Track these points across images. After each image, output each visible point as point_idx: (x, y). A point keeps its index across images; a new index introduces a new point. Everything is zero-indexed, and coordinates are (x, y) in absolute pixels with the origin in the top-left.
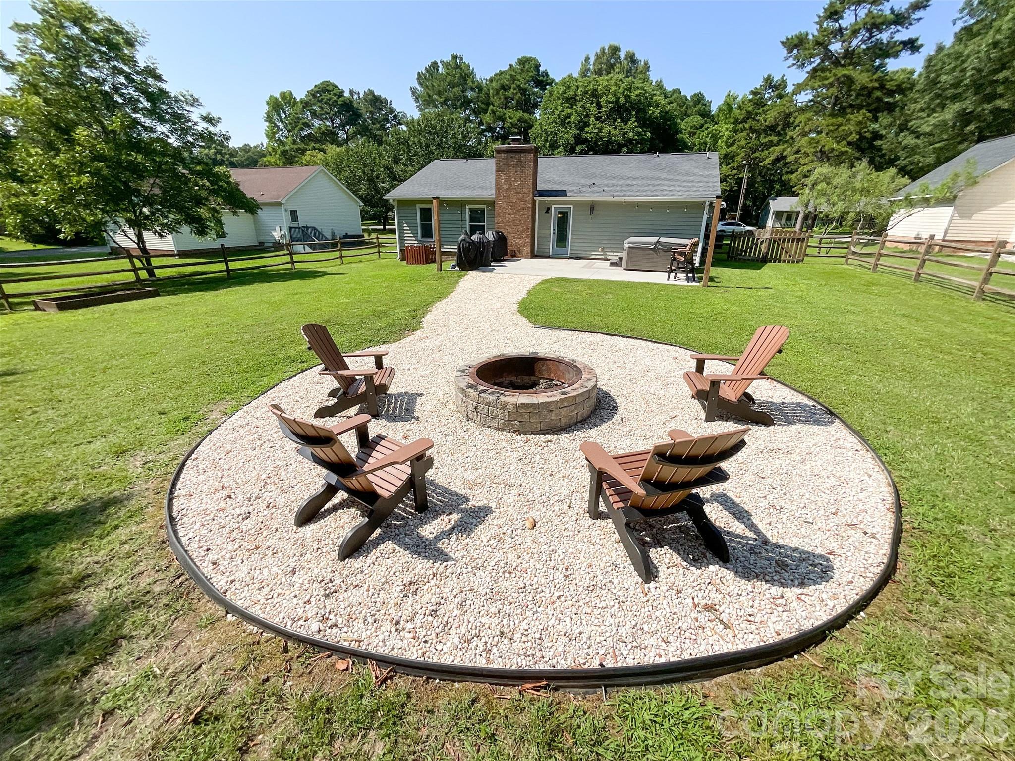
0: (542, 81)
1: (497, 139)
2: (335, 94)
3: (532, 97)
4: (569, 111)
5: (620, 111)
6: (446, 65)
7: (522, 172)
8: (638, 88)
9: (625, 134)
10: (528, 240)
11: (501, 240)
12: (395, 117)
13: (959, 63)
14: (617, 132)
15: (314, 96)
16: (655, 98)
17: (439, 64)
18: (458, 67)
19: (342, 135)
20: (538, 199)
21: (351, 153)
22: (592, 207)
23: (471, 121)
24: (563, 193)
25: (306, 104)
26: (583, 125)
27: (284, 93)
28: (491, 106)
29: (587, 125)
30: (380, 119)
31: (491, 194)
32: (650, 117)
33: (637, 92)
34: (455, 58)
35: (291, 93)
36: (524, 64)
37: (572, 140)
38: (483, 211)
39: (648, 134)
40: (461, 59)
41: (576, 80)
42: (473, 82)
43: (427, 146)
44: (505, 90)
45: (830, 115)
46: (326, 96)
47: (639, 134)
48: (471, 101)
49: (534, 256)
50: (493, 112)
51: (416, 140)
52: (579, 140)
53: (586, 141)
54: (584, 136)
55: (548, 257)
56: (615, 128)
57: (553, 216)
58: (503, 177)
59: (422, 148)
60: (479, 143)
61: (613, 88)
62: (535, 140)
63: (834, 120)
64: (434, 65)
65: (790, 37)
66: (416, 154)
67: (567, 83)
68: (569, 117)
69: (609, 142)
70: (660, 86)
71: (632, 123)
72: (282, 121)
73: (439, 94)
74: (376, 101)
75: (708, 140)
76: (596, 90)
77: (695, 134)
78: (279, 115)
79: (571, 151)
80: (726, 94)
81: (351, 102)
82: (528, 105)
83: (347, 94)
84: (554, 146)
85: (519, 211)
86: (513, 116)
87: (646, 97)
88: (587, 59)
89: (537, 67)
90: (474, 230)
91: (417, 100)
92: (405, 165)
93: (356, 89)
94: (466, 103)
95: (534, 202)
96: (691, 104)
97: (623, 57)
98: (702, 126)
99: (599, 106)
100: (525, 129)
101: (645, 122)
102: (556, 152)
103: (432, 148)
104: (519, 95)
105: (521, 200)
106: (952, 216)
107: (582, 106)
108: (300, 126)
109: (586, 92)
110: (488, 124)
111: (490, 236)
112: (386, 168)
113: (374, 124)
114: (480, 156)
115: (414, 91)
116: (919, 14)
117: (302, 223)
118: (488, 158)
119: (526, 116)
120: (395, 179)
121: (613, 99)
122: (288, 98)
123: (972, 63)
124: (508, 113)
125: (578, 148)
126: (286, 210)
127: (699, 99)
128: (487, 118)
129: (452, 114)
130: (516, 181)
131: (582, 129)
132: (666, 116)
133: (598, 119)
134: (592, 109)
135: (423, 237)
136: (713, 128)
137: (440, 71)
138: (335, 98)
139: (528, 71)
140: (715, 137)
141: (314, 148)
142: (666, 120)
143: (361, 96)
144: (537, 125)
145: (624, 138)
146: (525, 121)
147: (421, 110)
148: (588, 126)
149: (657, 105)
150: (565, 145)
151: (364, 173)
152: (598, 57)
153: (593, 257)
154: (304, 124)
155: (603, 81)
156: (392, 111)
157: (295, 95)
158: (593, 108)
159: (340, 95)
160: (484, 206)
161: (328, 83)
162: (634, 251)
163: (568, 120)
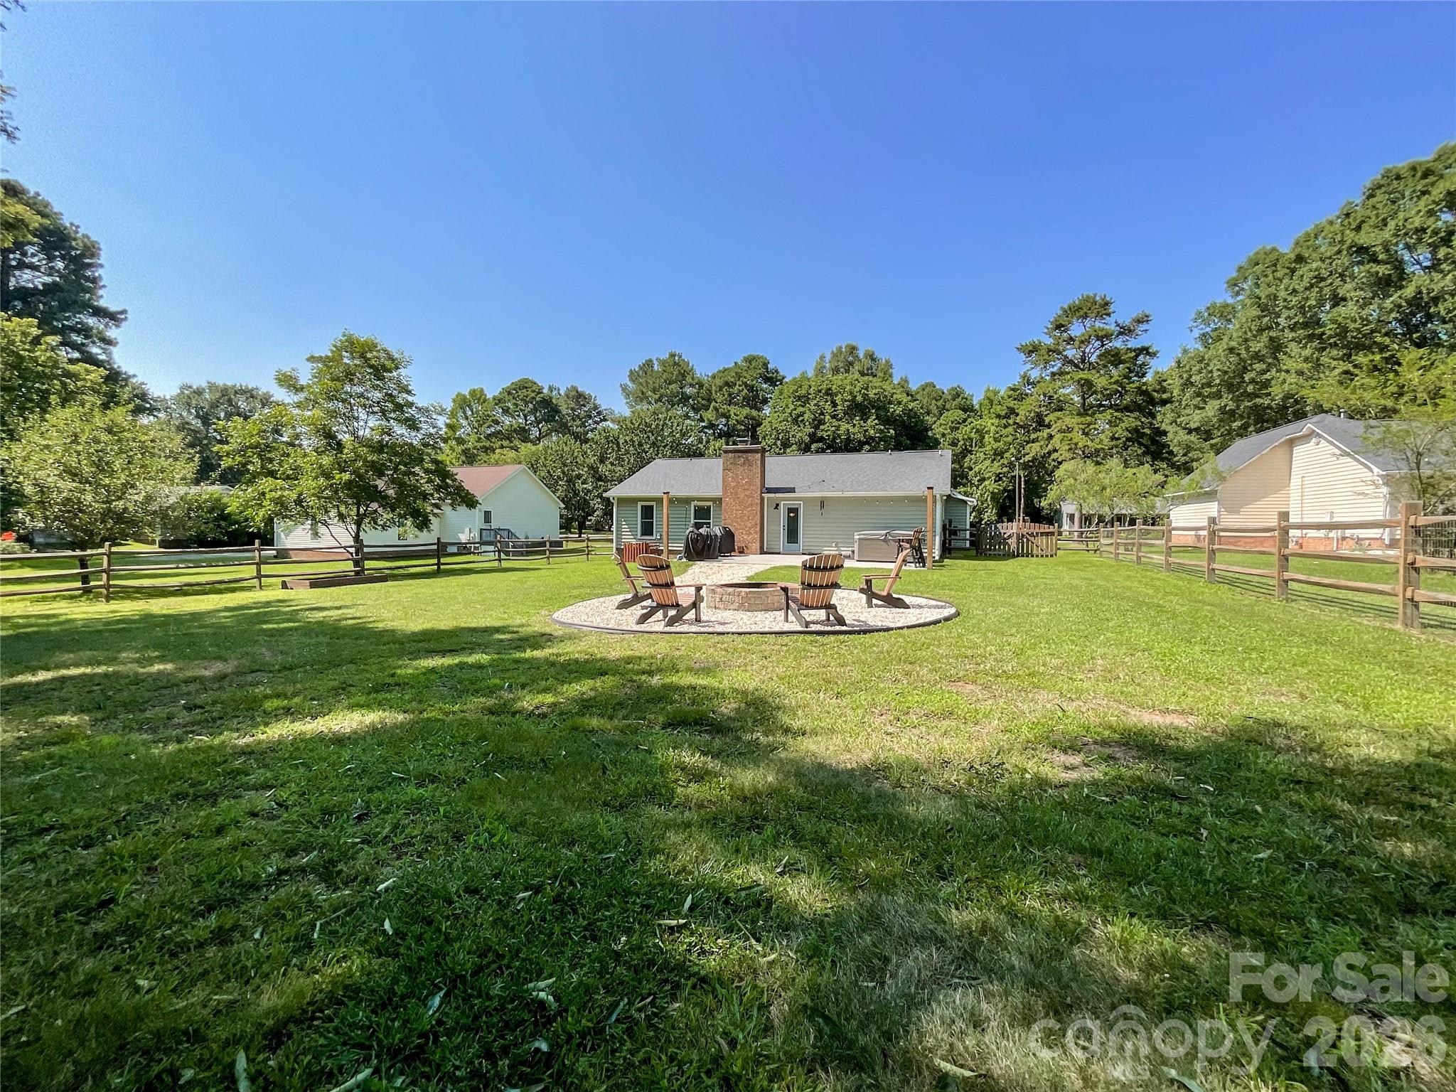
0: (772, 378)
1: (720, 436)
2: (534, 391)
3: (761, 394)
4: (801, 409)
5: (859, 409)
6: (663, 363)
7: (750, 470)
8: (876, 388)
9: (866, 431)
10: (757, 536)
11: (729, 535)
12: (599, 413)
13: (1203, 366)
14: (856, 430)
15: (509, 393)
16: (895, 396)
17: (655, 362)
18: (676, 364)
19: (535, 432)
20: (766, 496)
21: (549, 451)
22: (822, 503)
23: (689, 418)
24: (792, 490)
25: (498, 401)
26: (818, 423)
27: (474, 391)
28: (713, 403)
29: (821, 422)
30: (581, 416)
31: (719, 494)
32: (892, 414)
33: (875, 391)
34: (673, 355)
35: (482, 390)
36: (750, 362)
37: (807, 439)
38: (709, 508)
39: (892, 431)
40: (680, 357)
41: (809, 380)
42: (693, 378)
43: (640, 445)
44: (729, 386)
45: (1077, 414)
46: (522, 393)
47: (881, 432)
48: (690, 397)
49: (762, 552)
50: (716, 409)
51: (627, 438)
52: (814, 438)
53: (821, 439)
54: (819, 434)
55: (778, 553)
56: (854, 426)
57: (783, 511)
58: (730, 474)
59: (634, 446)
60: (700, 441)
61: (848, 388)
62: (764, 438)
63: (1083, 419)
64: (649, 363)
65: (1024, 344)
66: (627, 452)
67: (798, 383)
68: (802, 416)
69: (848, 440)
70: (903, 384)
71: (872, 421)
72: (467, 418)
73: (654, 391)
74: (579, 398)
75: (972, 435)
76: (830, 389)
77: (958, 429)
78: (464, 412)
79: (806, 449)
80: (985, 389)
81: (551, 398)
82: (755, 401)
83: (545, 391)
84: (786, 445)
85: (746, 507)
86: (740, 413)
87: (886, 396)
88: (822, 358)
89: (765, 365)
90: (698, 526)
91: (627, 396)
92: (612, 464)
93: (556, 385)
94: (685, 399)
95: (762, 499)
96: (950, 397)
97: (861, 355)
98: (965, 421)
99: (834, 405)
100: (752, 428)
101: (886, 420)
102: (788, 450)
103: (646, 447)
104: (745, 391)
105: (748, 497)
106: (1219, 511)
107: (815, 405)
108: (489, 423)
109: (820, 391)
110: (710, 422)
111: (717, 531)
112: (591, 468)
113: (574, 421)
114: (701, 455)
115: (624, 388)
116: (1143, 327)
117: (494, 525)
118: (709, 457)
119: (754, 413)
120: (600, 479)
121: (849, 397)
122: (478, 396)
123: (1215, 366)
124: (733, 410)
125: (814, 447)
126: (480, 511)
127: (957, 394)
128: (709, 415)
129: (668, 410)
131: (817, 427)
132: (910, 413)
133: (834, 417)
135: (643, 534)
136: (977, 423)
137: (656, 368)
138: (533, 395)
139: (755, 368)
140: (981, 433)
141: (502, 447)
142: (910, 417)
143: (562, 392)
144: (765, 423)
145: (864, 436)
146: (753, 418)
147: (632, 406)
148: (824, 424)
149: (899, 403)
150: (800, 443)
151: (563, 472)
152: (835, 355)
154: (493, 421)
155: (838, 380)
156: (596, 408)
157: (486, 391)
158: (828, 407)
159: (539, 393)
160: (710, 503)
161: (527, 381)
162: (865, 542)
163: (801, 419)
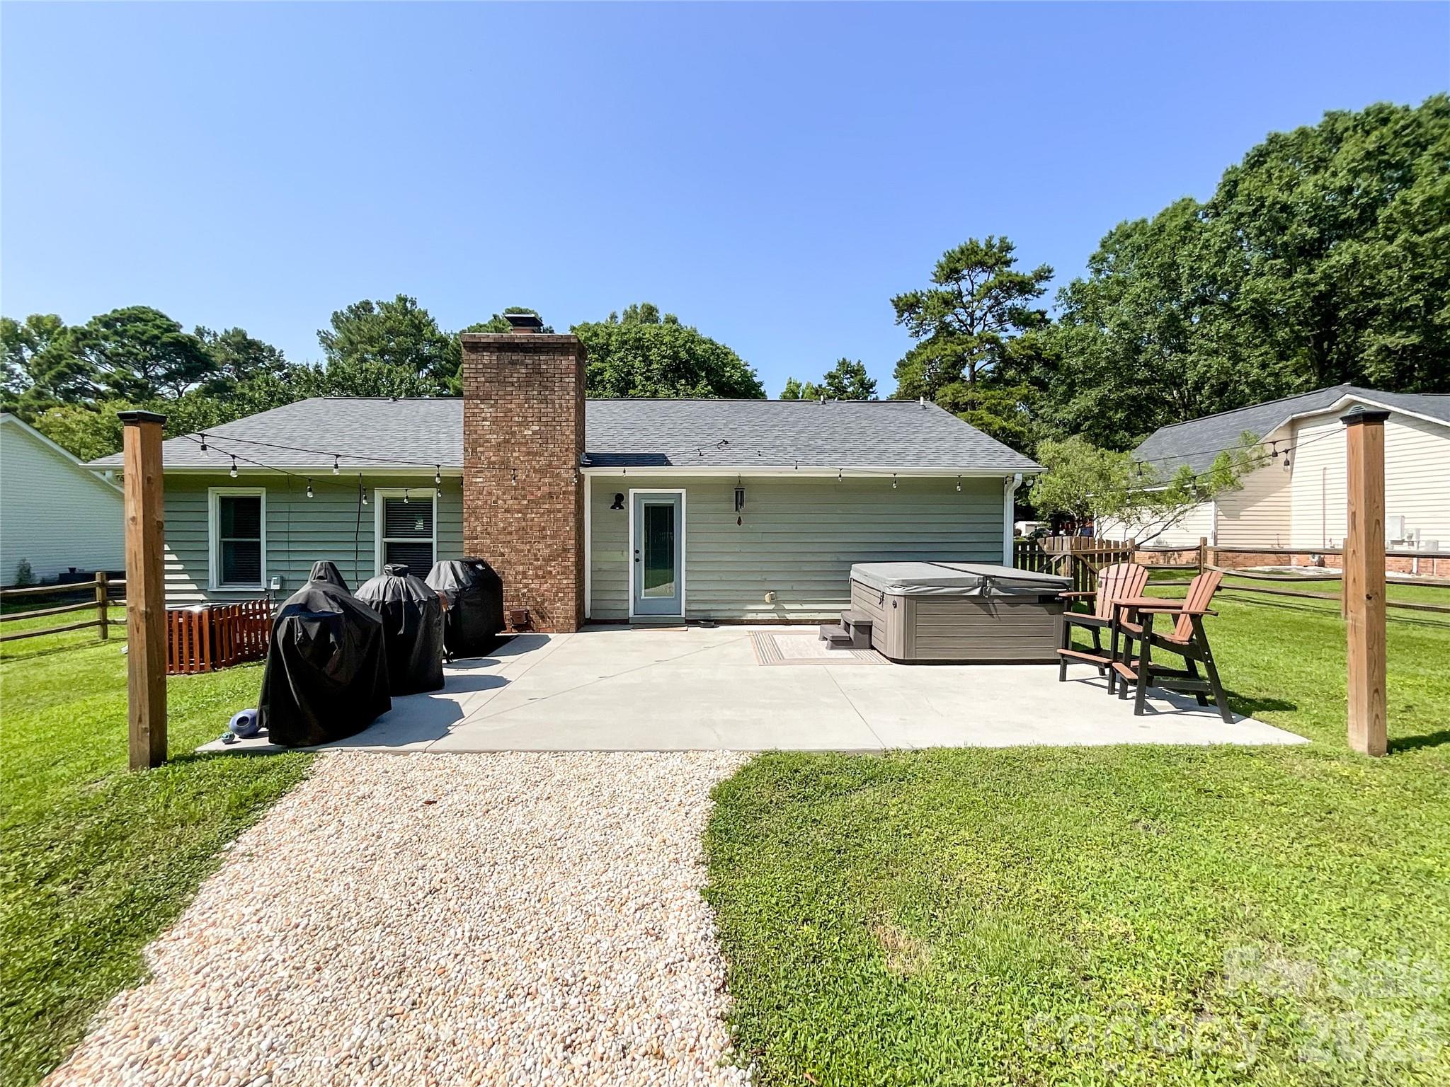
2: (159, 327)
4: (599, 365)
5: (681, 369)
6: (387, 307)
7: (545, 401)
10: (568, 582)
11: (484, 585)
15: (107, 325)
17: (375, 305)
18: (406, 312)
19: (166, 392)
20: (589, 473)
22: (739, 492)
24: (659, 460)
25: (85, 336)
27: (40, 318)
33: (704, 346)
34: (403, 300)
35: (56, 318)
38: (426, 504)
40: (413, 303)
42: (433, 333)
45: (982, 387)
48: (428, 361)
49: (584, 623)
55: (623, 623)
56: (678, 392)
58: (488, 411)
64: (367, 306)
65: (902, 295)
68: (601, 374)
72: (21, 362)
74: (249, 348)
76: (640, 340)
78: (17, 351)
81: (194, 342)
85: (536, 502)
91: (328, 346)
94: (420, 360)
95: (580, 478)
99: (648, 361)
105: (542, 472)
106: (1217, 515)
107: (620, 360)
108: (61, 369)
109: (625, 342)
111: (442, 576)
115: (324, 336)
121: (670, 353)
122: (48, 326)
130: (525, 423)
134: (637, 364)
135: (225, 579)
137: (375, 313)
148: (635, 387)
153: (750, 616)
154: (71, 366)
157: (64, 320)
159: (168, 330)
160: (432, 493)
161: (145, 310)
162: (922, 606)
163: (599, 378)
